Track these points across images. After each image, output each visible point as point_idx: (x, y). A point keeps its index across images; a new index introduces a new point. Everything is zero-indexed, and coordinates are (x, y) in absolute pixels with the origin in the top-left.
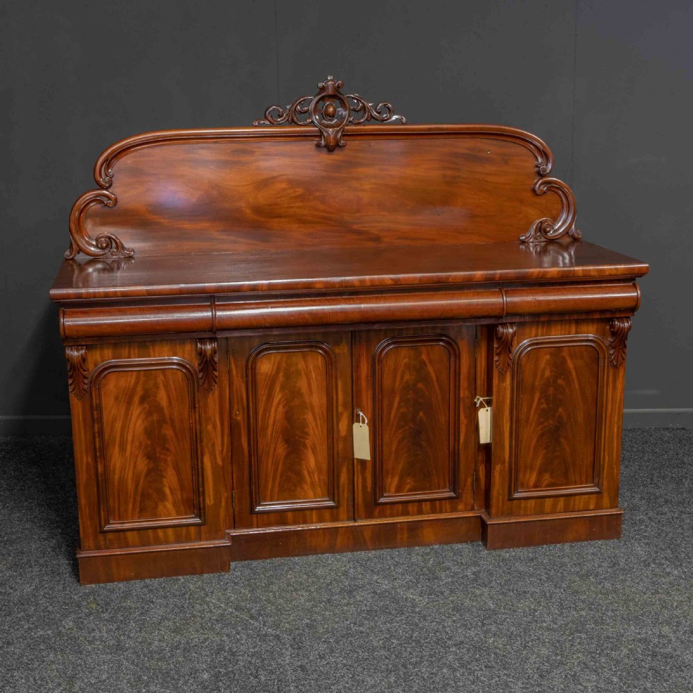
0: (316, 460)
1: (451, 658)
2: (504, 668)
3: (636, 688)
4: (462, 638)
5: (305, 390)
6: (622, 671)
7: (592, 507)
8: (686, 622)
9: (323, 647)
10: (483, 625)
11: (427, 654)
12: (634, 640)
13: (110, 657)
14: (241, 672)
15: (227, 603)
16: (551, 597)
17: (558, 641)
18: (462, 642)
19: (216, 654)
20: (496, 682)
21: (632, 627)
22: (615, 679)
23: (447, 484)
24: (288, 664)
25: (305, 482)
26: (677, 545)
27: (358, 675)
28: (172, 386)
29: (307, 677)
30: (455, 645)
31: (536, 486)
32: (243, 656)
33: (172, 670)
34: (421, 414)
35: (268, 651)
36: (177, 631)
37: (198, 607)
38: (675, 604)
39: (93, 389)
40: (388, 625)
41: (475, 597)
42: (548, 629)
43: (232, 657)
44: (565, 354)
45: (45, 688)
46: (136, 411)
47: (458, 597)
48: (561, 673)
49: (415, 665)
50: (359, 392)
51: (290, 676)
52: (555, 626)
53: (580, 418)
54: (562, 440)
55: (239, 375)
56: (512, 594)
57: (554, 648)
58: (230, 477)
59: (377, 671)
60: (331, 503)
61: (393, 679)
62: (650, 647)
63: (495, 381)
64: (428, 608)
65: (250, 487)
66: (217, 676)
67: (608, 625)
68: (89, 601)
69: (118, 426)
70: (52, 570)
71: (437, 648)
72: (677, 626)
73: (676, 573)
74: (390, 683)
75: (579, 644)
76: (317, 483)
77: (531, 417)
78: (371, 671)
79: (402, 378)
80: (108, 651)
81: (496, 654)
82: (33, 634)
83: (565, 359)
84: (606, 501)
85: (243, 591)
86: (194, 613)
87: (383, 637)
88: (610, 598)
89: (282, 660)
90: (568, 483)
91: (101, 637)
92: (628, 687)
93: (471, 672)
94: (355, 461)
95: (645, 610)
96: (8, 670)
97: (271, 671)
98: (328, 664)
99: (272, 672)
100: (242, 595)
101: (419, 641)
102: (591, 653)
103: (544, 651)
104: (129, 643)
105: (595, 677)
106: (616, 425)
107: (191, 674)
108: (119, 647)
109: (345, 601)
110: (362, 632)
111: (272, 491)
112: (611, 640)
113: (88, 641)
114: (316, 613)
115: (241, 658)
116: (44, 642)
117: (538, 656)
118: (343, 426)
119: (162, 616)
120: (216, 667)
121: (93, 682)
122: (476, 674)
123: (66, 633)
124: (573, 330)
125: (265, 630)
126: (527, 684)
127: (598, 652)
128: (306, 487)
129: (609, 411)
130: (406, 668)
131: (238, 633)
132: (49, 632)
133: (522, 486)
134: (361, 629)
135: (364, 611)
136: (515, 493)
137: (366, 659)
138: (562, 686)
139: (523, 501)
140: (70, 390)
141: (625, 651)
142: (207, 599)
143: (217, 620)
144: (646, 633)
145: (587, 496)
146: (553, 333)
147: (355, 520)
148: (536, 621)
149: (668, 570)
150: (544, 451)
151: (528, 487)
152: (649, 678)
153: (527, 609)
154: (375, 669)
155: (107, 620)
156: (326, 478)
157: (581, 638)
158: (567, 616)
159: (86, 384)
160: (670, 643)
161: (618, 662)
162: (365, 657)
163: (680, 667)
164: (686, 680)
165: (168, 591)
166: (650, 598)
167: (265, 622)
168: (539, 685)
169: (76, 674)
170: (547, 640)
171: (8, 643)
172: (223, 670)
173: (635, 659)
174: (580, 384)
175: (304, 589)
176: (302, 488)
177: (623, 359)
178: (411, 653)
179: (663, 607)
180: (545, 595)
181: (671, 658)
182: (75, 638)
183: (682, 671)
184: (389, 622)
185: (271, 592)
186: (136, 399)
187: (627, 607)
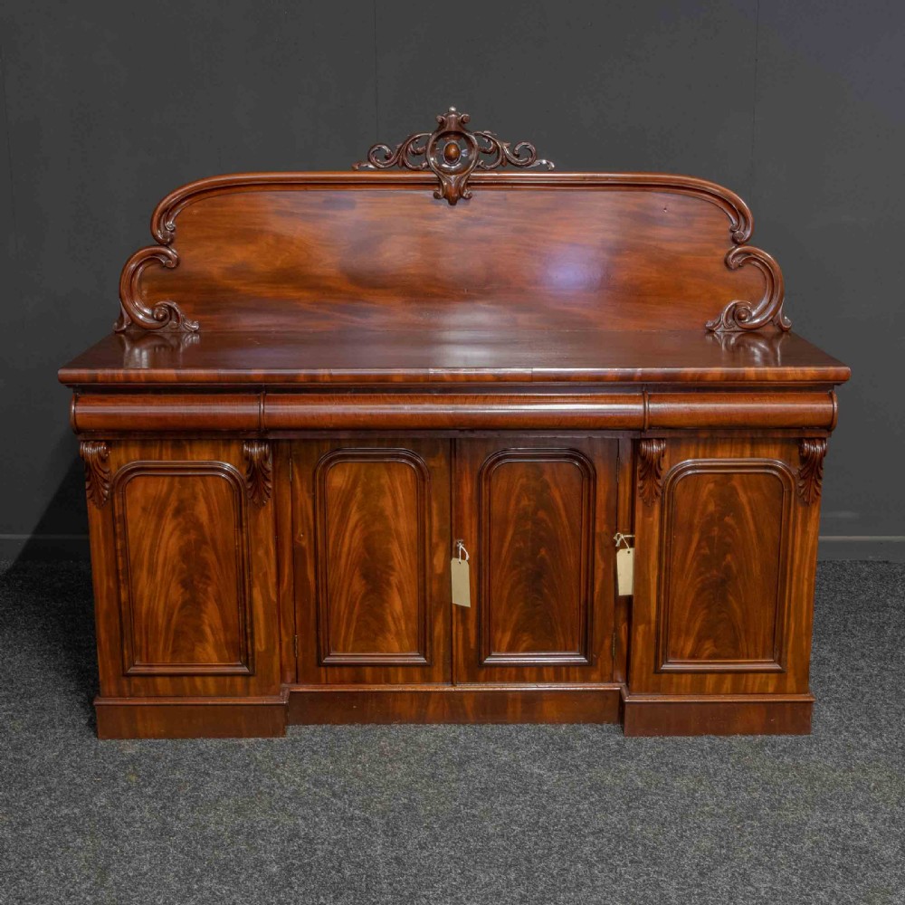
0: (403, 604)
1: (587, 849)
2: (655, 864)
3: (822, 890)
4: (602, 825)
5: (389, 511)
6: (803, 868)
7: (771, 689)
8: (886, 807)
9: (424, 834)
10: (630, 808)
11: (557, 844)
12: (820, 830)
13: (154, 843)
14: (320, 864)
15: (303, 776)
16: (715, 774)
17: (724, 830)
18: (601, 831)
19: (288, 841)
20: (644, 881)
21: (818, 813)
22: (795, 879)
23: (577, 645)
24: (380, 855)
25: (389, 631)
26: (876, 710)
27: (469, 871)
28: (214, 497)
29: (403, 872)
30: (593, 833)
31: (693, 656)
32: (323, 843)
33: (232, 861)
34: (543, 552)
35: (354, 838)
36: (239, 811)
37: (266, 781)
38: (873, 784)
39: (115, 495)
40: (508, 808)
41: (618, 772)
42: (712, 815)
43: (309, 846)
44: (736, 482)
45: (71, 882)
46: (169, 525)
47: (598, 773)
48: (726, 870)
49: (541, 858)
50: (460, 518)
51: (383, 871)
52: (721, 811)
53: (756, 568)
54: (731, 598)
55: (305, 488)
56: (666, 769)
57: (718, 839)
58: (292, 617)
59: (492, 865)
60: (422, 660)
61: (513, 876)
62: (840, 839)
63: (639, 515)
64: (559, 786)
65: (317, 631)
66: (289, 870)
67: (786, 810)
68: (127, 772)
69: (147, 543)
70: (80, 732)
71: (569, 838)
72: (875, 813)
73: (875, 745)
74: (509, 881)
75: (750, 833)
76: (404, 632)
77: (687, 566)
78: (486, 865)
79: (518, 502)
80: (151, 836)
81: (644, 845)
82: (55, 813)
83: (736, 490)
84: (791, 683)
85: (324, 762)
86: (261, 788)
87: (501, 822)
88: (790, 776)
89: (372, 850)
90: (736, 654)
91: (142, 819)
92: (812, 889)
93: (613, 869)
94: (454, 608)
95: (834, 792)
96: (23, 858)
97: (358, 863)
98: (431, 855)
99: (360, 865)
100: (322, 767)
101: (546, 827)
102: (765, 845)
103: (706, 844)
104: (177, 826)
105: (769, 877)
106: (806, 583)
107: (256, 866)
108: (165, 831)
109: (454, 776)
110: (474, 816)
111: (346, 639)
112: (790, 830)
113: (126, 822)
114: (416, 790)
115: (320, 846)
116: (69, 823)
117: (698, 849)
118: (438, 561)
119: (220, 792)
120: (288, 858)
121: (131, 874)
122: (618, 871)
123: (98, 813)
124: (748, 452)
125: (350, 811)
126: (683, 884)
127: (774, 844)
128: (390, 637)
129: (797, 561)
130: (530, 862)
131: (317, 815)
132: (76, 811)
133: (675, 655)
134: (474, 811)
135: (477, 789)
136: (663, 664)
137: (479, 851)
138: (728, 887)
139: (675, 676)
140: (88, 496)
141: (809, 844)
142: (278, 771)
143: (289, 798)
144: (836, 821)
145: (764, 675)
146: (719, 455)
147: (453, 684)
148: (696, 804)
149: (865, 741)
150: (705, 612)
151: (682, 657)
152: (839, 879)
153: (684, 789)
154: (491, 863)
155: (150, 796)
156: (415, 627)
157: (752, 826)
158: (736, 799)
159: (106, 489)
160: (866, 834)
161: (799, 858)
162: (478, 847)
163: (878, 865)
164: (885, 881)
165: (228, 761)
166: (840, 776)
167: (351, 802)
168: (699, 886)
169: (110, 865)
170: (709, 829)
171: (24, 825)
172: (296, 862)
173: (821, 854)
174: (755, 524)
175: (401, 759)
176: (385, 638)
177: (818, 494)
178: (536, 844)
179: (857, 788)
180: (708, 772)
181: (867, 852)
182: (109, 819)
183: (880, 869)
184: (509, 804)
185: (360, 763)
186: (169, 511)
187: (812, 788)
